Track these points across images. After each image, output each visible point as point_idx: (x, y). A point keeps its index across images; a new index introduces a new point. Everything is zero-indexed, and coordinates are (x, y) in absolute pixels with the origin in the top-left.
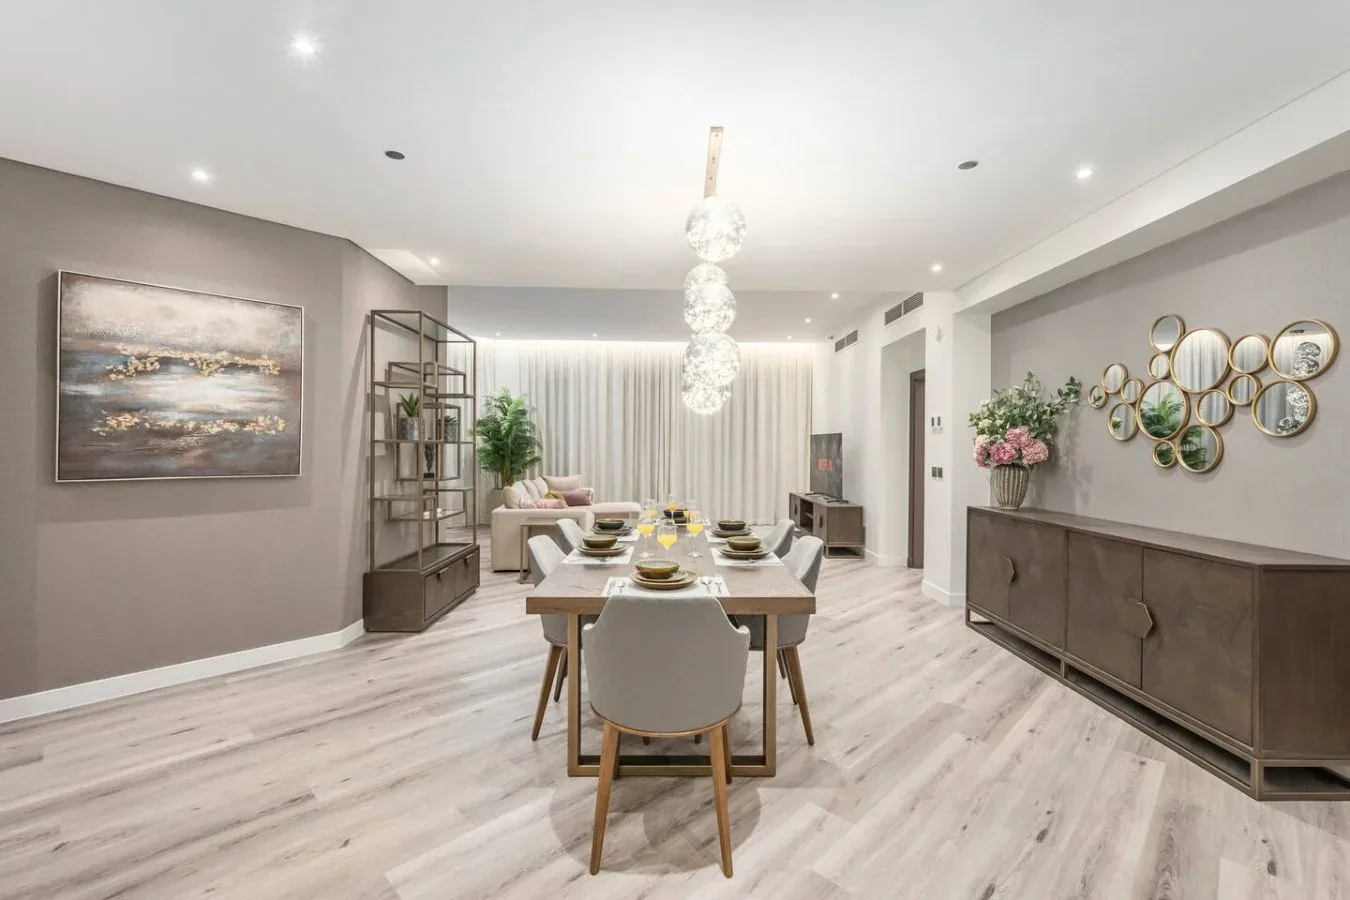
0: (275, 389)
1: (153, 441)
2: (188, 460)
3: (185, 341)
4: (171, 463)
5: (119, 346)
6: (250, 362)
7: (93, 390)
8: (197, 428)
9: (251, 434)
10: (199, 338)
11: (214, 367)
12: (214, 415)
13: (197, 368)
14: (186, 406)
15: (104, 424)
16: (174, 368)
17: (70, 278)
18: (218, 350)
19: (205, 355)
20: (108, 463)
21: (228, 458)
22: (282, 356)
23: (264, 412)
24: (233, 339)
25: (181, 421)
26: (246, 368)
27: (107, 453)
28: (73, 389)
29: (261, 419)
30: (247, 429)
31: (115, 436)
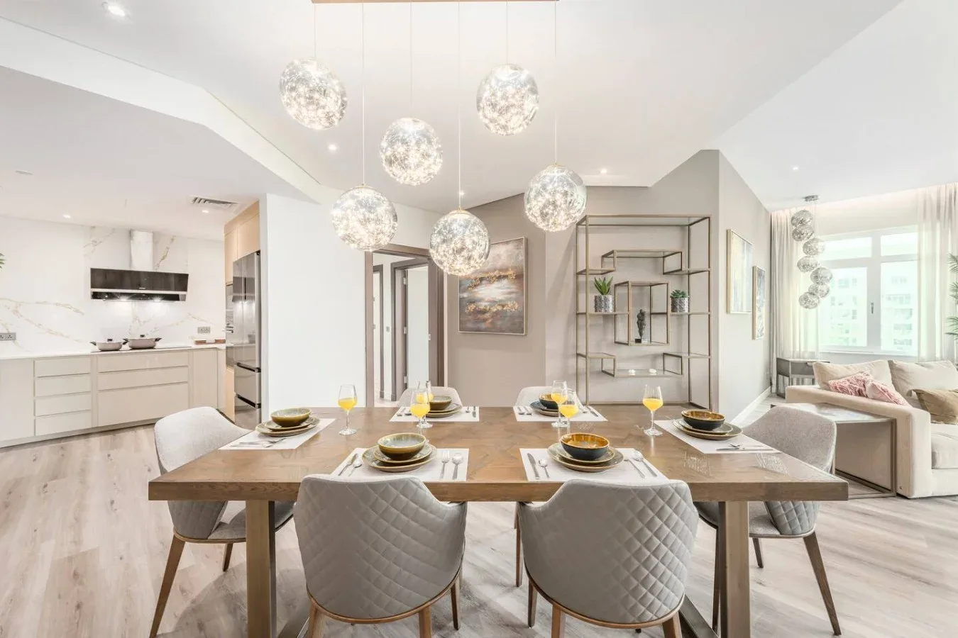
0: (514, 286)
1: (479, 316)
2: (488, 324)
3: (485, 269)
4: (483, 326)
6: (505, 274)
8: (490, 309)
9: (506, 312)
10: (490, 266)
11: (494, 278)
12: (495, 302)
13: (490, 280)
14: (487, 299)
15: (468, 309)
16: (483, 282)
18: (495, 270)
19: (492, 274)
21: (499, 323)
22: (515, 268)
23: (510, 300)
24: (500, 264)
25: (486, 306)
26: (504, 277)
27: (469, 320)
28: (462, 295)
29: (509, 303)
30: (505, 308)
31: (470, 313)
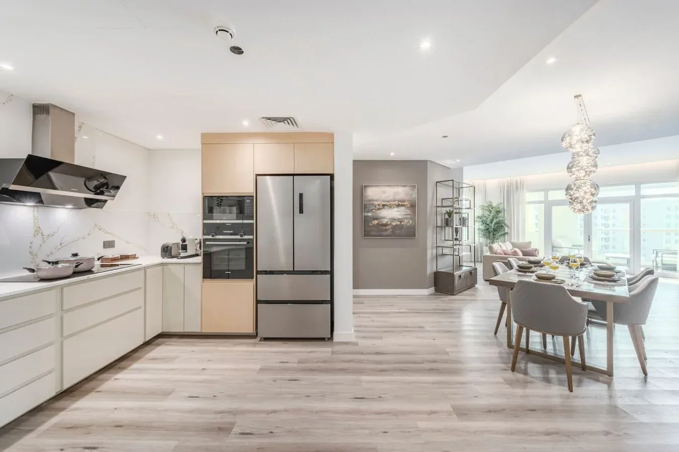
0: (408, 211)
1: (381, 227)
2: (389, 232)
3: (388, 199)
4: (385, 233)
5: (374, 202)
6: (403, 204)
7: (370, 214)
8: (390, 224)
9: (403, 225)
10: (391, 198)
11: (394, 206)
12: (394, 219)
13: (390, 207)
14: (388, 217)
15: (372, 223)
16: (385, 207)
17: (366, 187)
18: (395, 201)
19: (392, 203)
20: (372, 233)
21: (398, 232)
22: (411, 201)
23: (406, 218)
24: (398, 197)
25: (387, 222)
26: (402, 205)
27: (372, 230)
28: (366, 214)
29: (405, 220)
30: (402, 223)
31: (374, 226)
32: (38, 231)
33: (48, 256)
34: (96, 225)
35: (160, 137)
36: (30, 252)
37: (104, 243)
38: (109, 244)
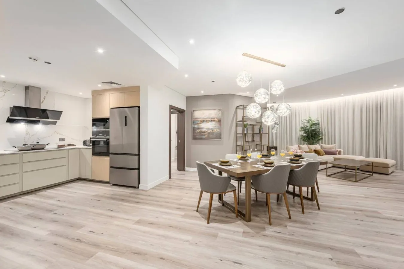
0: (217, 124)
2: (206, 136)
3: (205, 118)
5: (198, 120)
6: (214, 120)
7: (196, 126)
8: (207, 131)
9: (214, 132)
10: (207, 117)
12: (209, 129)
13: (207, 121)
14: (206, 128)
15: (197, 131)
16: (204, 122)
17: (194, 111)
18: (209, 118)
19: (208, 120)
20: (197, 137)
21: (211, 136)
22: (218, 118)
23: (216, 128)
24: (211, 116)
25: (205, 130)
26: (213, 121)
27: (197, 135)
28: (194, 126)
30: (213, 131)
31: (198, 133)
32: (27, 133)
33: (32, 143)
34: (55, 131)
35: (81, 93)
36: (24, 141)
37: (60, 139)
38: (62, 139)
